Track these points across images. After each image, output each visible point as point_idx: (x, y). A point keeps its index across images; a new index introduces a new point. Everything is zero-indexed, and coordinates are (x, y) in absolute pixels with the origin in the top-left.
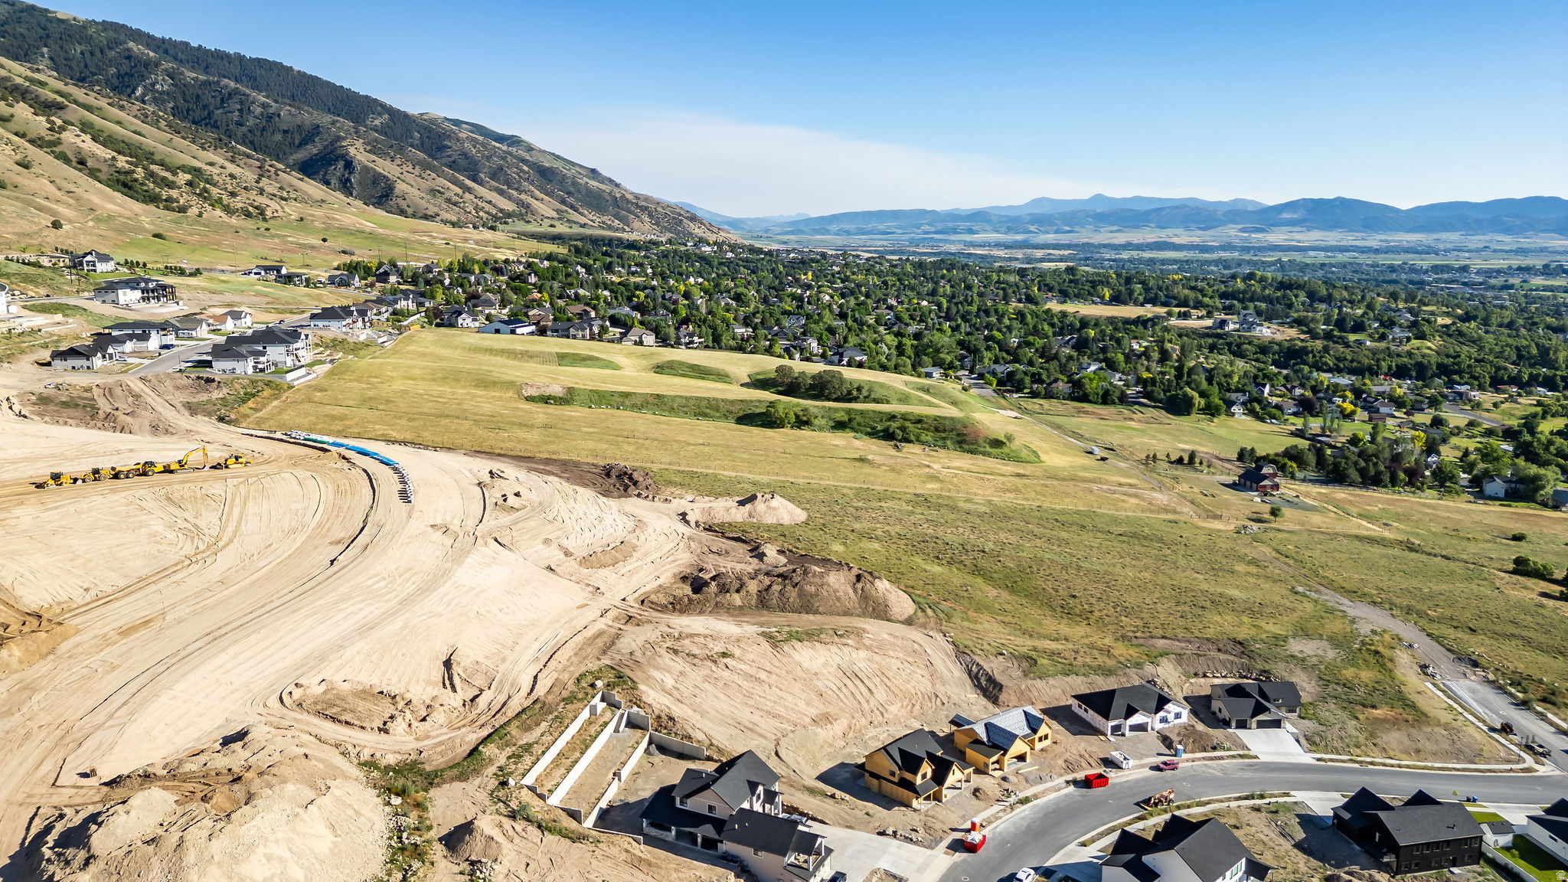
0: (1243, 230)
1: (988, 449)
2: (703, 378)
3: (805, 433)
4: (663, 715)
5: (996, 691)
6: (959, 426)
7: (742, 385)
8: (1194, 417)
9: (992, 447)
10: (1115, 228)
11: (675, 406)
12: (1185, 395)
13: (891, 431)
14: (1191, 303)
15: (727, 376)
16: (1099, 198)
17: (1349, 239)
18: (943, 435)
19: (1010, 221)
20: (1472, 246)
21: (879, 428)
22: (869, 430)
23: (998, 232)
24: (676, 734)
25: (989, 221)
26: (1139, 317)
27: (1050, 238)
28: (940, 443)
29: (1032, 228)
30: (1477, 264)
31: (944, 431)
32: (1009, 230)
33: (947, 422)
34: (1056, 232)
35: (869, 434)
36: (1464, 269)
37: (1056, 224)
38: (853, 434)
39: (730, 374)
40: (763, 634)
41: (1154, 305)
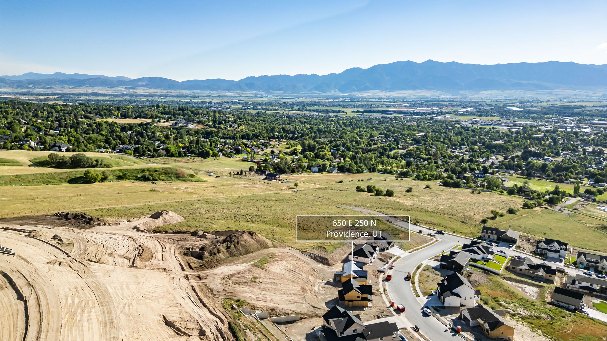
0: (126, 88)
1: (190, 178)
2: (4, 165)
3: (106, 183)
4: (268, 309)
5: (326, 261)
6: (174, 171)
7: (29, 166)
8: (210, 158)
9: (191, 177)
10: (71, 87)
11: (30, 180)
12: (206, 151)
13: (147, 177)
14: (154, 117)
15: (18, 162)
16: (58, 73)
17: (165, 92)
18: (169, 175)
19: (18, 83)
20: (205, 95)
21: (139, 176)
22: (134, 178)
23: (12, 87)
24: (280, 315)
25: (6, 83)
26: (141, 123)
27: (41, 90)
28: (169, 179)
29: (30, 86)
30: (214, 101)
31: (169, 174)
32: (18, 87)
33: (168, 170)
34: (43, 88)
35: (135, 180)
36: (210, 102)
37: (41, 85)
38: (129, 181)
39: (19, 161)
40: (252, 265)
41: (140, 118)
